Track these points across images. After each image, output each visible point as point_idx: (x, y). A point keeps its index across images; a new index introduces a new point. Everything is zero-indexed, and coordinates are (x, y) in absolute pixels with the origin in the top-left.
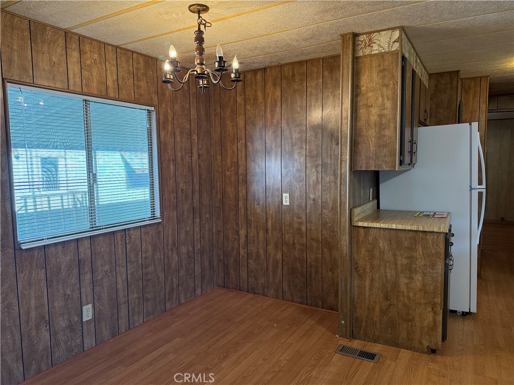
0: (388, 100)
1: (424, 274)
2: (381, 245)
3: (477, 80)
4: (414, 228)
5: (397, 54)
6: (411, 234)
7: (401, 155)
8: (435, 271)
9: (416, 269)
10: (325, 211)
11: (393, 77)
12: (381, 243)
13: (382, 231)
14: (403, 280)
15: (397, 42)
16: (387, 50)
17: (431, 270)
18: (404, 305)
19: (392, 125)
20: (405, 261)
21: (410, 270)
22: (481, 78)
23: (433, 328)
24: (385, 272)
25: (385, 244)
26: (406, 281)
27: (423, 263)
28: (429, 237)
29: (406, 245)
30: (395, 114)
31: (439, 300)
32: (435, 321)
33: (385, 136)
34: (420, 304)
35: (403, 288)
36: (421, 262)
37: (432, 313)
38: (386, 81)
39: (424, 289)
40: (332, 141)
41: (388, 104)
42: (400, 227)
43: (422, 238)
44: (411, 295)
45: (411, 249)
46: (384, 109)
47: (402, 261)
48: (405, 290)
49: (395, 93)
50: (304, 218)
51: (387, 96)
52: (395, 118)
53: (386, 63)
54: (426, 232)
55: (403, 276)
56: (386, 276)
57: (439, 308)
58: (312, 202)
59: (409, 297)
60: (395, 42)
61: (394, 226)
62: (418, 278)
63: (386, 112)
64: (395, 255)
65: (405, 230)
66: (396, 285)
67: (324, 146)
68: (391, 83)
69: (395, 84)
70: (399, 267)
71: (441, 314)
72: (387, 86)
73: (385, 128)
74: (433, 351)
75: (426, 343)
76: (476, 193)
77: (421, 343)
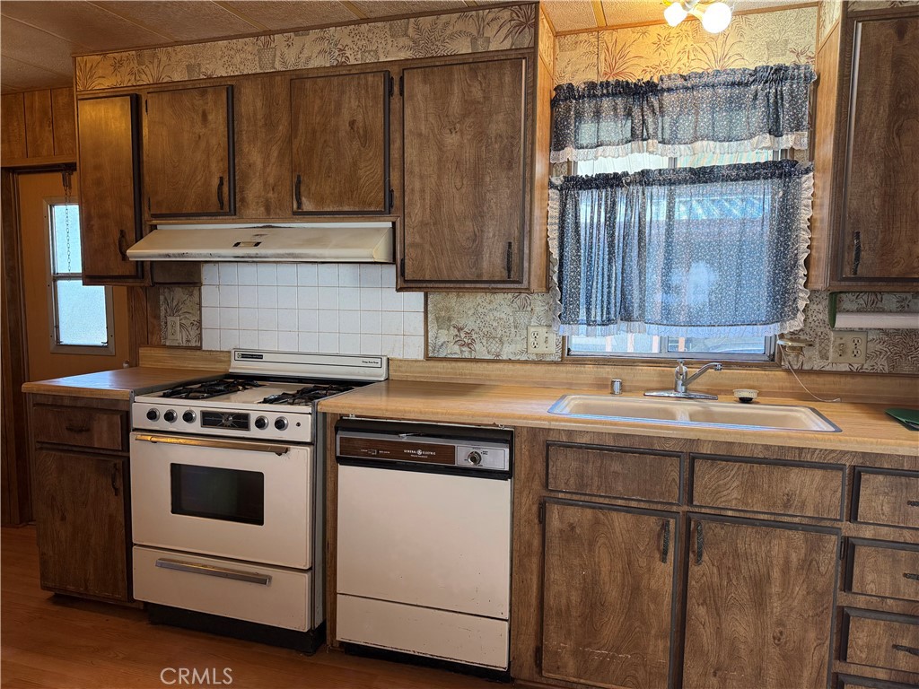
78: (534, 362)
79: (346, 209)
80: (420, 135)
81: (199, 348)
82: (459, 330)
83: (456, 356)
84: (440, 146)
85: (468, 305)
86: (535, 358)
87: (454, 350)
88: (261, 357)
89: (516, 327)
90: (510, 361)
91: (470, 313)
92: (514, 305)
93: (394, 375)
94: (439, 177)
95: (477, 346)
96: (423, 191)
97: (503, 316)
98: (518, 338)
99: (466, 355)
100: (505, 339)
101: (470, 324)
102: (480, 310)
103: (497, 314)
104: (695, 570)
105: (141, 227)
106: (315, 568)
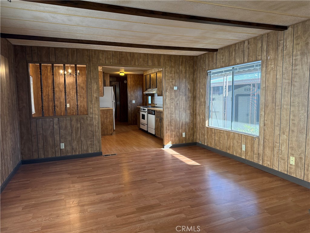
0: (101, 82)
1: (109, 118)
5: (102, 72)
6: (107, 110)
7: (103, 94)
10: (81, 108)
14: (105, 120)
15: (101, 69)
18: (106, 126)
20: (106, 116)
21: (107, 118)
23: (112, 129)
25: (101, 113)
28: (110, 110)
33: (100, 89)
35: (105, 122)
36: (109, 116)
39: (109, 122)
42: (104, 109)
45: (106, 113)
47: (105, 116)
50: (74, 111)
52: (102, 86)
59: (107, 124)
62: (108, 119)
64: (103, 115)
66: (104, 122)
67: (80, 90)
68: (101, 78)
70: (104, 118)
71: (113, 126)
75: (110, 133)
76: (113, 102)
77: (109, 133)
79: (155, 87)
81: (154, 104)
84: (159, 80)
88: (157, 105)
96: (158, 85)
105: (146, 90)
106: (147, 124)
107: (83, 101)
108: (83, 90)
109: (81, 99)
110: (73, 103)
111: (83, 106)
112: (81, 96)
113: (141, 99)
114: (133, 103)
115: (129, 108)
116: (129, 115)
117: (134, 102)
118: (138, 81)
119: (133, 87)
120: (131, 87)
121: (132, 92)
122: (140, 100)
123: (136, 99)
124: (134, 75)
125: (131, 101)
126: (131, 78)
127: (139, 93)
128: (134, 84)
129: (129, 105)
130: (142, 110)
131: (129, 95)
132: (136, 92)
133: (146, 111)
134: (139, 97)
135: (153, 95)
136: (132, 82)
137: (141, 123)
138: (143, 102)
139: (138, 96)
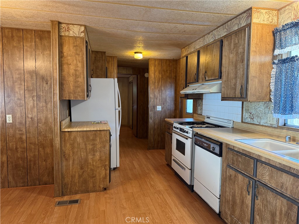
0: (79, 62)
1: (100, 152)
2: (78, 140)
3: (112, 57)
4: (95, 129)
5: (83, 39)
6: (94, 132)
7: (87, 92)
8: (106, 149)
9: (96, 150)
10: (39, 125)
11: (82, 50)
12: (78, 139)
13: (79, 133)
14: (90, 157)
15: (83, 32)
16: (78, 36)
17: (103, 149)
18: (92, 170)
19: (82, 76)
20: (91, 147)
21: (94, 151)
22: (114, 57)
23: (105, 178)
24: (81, 154)
25: (80, 139)
26: (91, 157)
27: (100, 146)
28: (102, 133)
29: (91, 138)
30: (83, 71)
31: (107, 163)
32: (106, 174)
33: (78, 81)
34: (98, 167)
35: (90, 161)
36: (99, 146)
37: (104, 170)
38: (78, 52)
39: (100, 159)
40: (43, 81)
41: (80, 65)
42: (88, 129)
43: (99, 134)
44: (94, 163)
45: (94, 140)
46: (77, 67)
47: (89, 147)
48: (91, 162)
49: (83, 59)
50: (24, 130)
51: (78, 60)
52: (83, 73)
53: (78, 43)
54: (101, 130)
55: (90, 155)
56: (81, 157)
57: (108, 167)
58: (30, 119)
59: (93, 165)
60: (82, 32)
61: (85, 129)
62: (98, 154)
63: (79, 69)
64: (85, 144)
65: (91, 131)
66: (86, 160)
67: (38, 84)
68: (81, 53)
69: (83, 54)
70: (88, 150)
71: (109, 170)
72: (78, 55)
73: (78, 77)
74: (105, 189)
75: (102, 186)
76: (117, 111)
77: (100, 187)
78: (269, 127)
79: (213, 78)
80: (226, 56)
81: (202, 115)
82: (251, 113)
83: (249, 122)
84: (229, 58)
85: (253, 105)
86: (269, 125)
87: (249, 120)
88: (209, 118)
89: (265, 114)
90: (263, 126)
91: (253, 108)
92: (265, 106)
93: (235, 127)
94: (229, 67)
95: (255, 119)
96: (225, 72)
97: (262, 109)
98: (265, 118)
99: (252, 122)
100: (262, 117)
101: (253, 112)
102: (256, 107)
103: (260, 109)
104: (256, 201)
105: (186, 86)
106: (192, 170)
107: (45, 108)
108: (45, 85)
109: (41, 105)
110: (21, 113)
111: (43, 121)
112: (40, 98)
113: (172, 103)
114: (158, 110)
115: (150, 120)
116: (151, 132)
117: (159, 108)
118: (168, 71)
119: (158, 83)
120: (155, 82)
121: (157, 90)
122: (170, 104)
123: (163, 104)
124: (161, 61)
125: (154, 107)
126: (155, 66)
127: (168, 93)
128: (161, 76)
129: (151, 113)
130: (178, 131)
131: (151, 95)
132: (164, 92)
133: (190, 135)
134: (168, 100)
135: (198, 98)
136: (157, 73)
137: (173, 158)
138: (176, 109)
139: (168, 98)
